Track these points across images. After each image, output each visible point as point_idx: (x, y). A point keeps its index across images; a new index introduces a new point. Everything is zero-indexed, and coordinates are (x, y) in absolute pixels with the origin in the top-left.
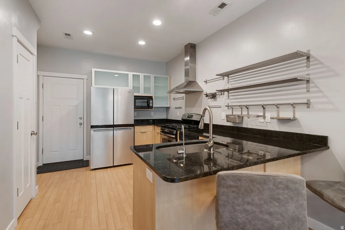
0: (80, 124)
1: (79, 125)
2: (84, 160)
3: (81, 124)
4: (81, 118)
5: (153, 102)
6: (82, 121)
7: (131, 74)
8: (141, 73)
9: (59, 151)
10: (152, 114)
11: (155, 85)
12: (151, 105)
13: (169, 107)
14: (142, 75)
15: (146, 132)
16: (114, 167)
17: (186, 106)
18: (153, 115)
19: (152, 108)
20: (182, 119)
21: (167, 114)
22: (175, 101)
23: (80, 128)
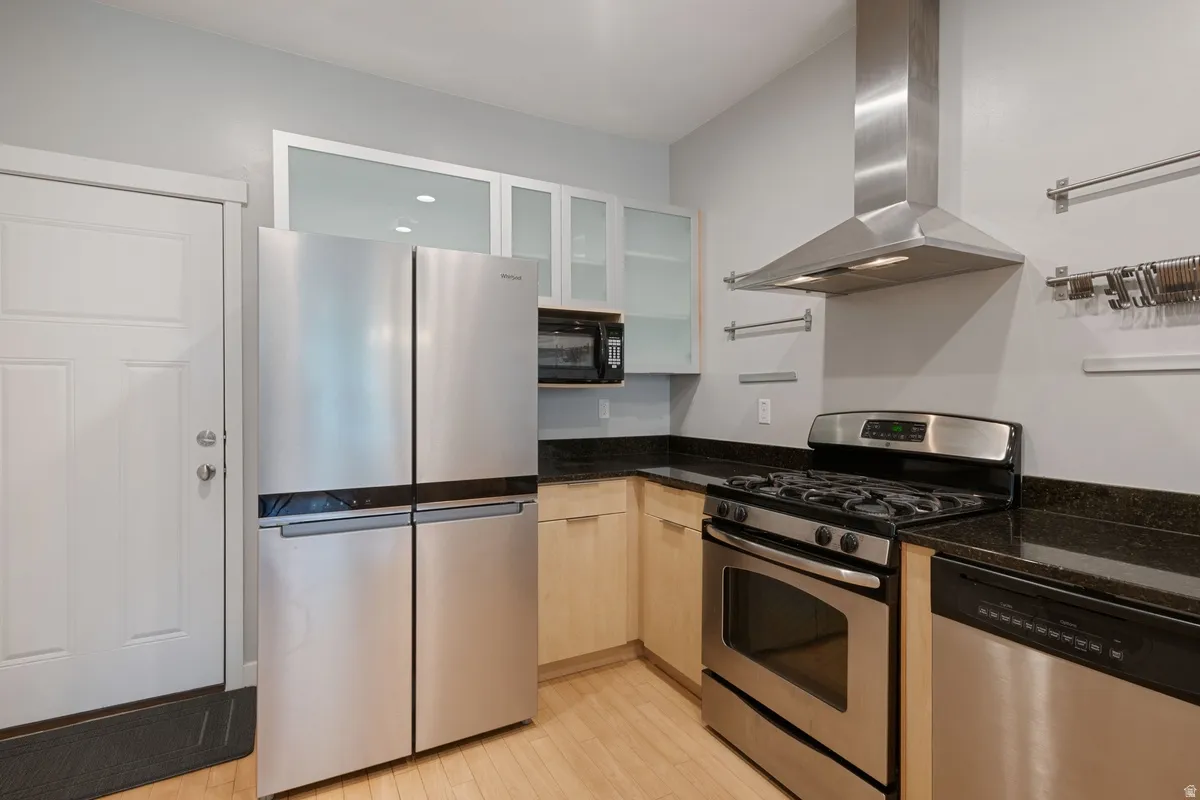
0: (199, 472)
1: (198, 480)
2: (228, 689)
3: (211, 472)
4: (207, 440)
5: (622, 347)
6: (212, 456)
7: (502, 185)
8: (558, 186)
9: (60, 650)
10: (605, 409)
11: (630, 253)
12: (613, 362)
13: (695, 377)
14: (561, 197)
15: (594, 518)
16: (417, 757)
17: (834, 367)
18: (607, 416)
19: (617, 376)
20: (810, 444)
21: (679, 413)
22: (737, 341)
23: (204, 494)
